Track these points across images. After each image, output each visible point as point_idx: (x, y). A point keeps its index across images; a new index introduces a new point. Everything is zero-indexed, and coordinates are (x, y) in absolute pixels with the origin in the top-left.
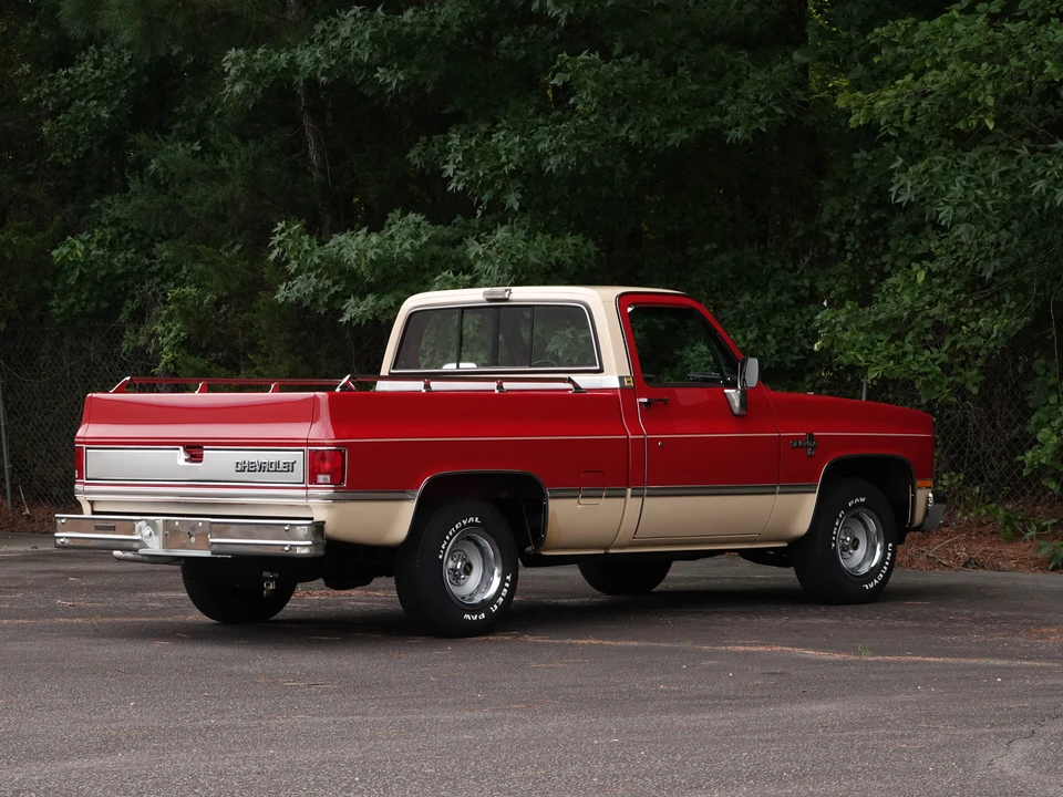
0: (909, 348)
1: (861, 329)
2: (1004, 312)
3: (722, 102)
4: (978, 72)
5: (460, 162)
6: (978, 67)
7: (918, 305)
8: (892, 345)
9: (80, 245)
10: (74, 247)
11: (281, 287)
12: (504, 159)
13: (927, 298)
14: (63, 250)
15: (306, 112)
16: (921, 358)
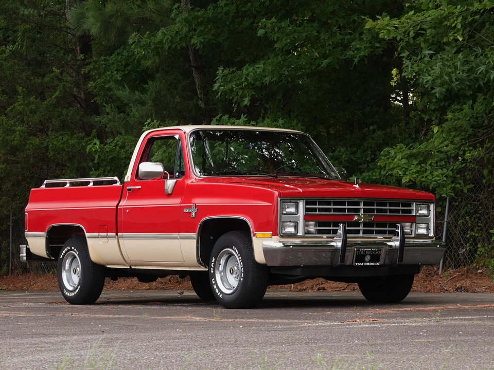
0: (429, 167)
4: (455, 10)
5: (222, 82)
6: (456, 8)
7: (440, 146)
8: (419, 166)
9: (98, 143)
10: (95, 144)
11: (156, 154)
12: (243, 79)
13: (446, 143)
14: (91, 146)
15: (193, 69)
16: (435, 173)
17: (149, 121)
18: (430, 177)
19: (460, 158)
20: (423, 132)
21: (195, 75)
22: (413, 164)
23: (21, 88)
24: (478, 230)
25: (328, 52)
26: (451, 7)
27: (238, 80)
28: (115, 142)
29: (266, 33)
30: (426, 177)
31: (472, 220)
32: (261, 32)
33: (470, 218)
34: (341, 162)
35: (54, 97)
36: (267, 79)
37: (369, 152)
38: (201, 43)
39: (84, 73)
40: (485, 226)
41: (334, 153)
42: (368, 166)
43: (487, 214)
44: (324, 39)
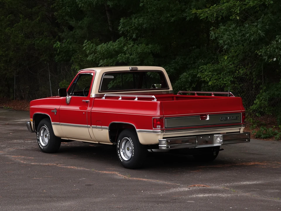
0: (222, 76)
1: (210, 72)
2: (249, 67)
3: (187, 10)
4: (236, 3)
5: (122, 26)
6: (237, 2)
7: (228, 65)
8: (217, 76)
9: (59, 43)
10: (58, 44)
11: (89, 56)
12: (133, 25)
13: (230, 63)
14: (56, 45)
15: (107, 11)
16: (225, 80)
17: (86, 41)
18: (222, 82)
19: (237, 71)
20: (218, 50)
21: (108, 14)
22: (214, 75)
23: (21, 15)
24: (244, 100)
25: (174, 14)
26: (235, 2)
27: (130, 25)
28: (67, 42)
29: (144, 5)
30: (220, 81)
31: (242, 95)
32: (141, 5)
33: (241, 95)
34: (179, 65)
35: (37, 19)
36: (144, 25)
37: (192, 59)
38: (112, 5)
39: (52, 7)
40: (248, 98)
41: (175, 60)
42: (191, 66)
43: (249, 93)
44: (172, 7)
